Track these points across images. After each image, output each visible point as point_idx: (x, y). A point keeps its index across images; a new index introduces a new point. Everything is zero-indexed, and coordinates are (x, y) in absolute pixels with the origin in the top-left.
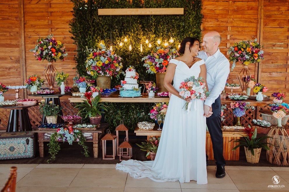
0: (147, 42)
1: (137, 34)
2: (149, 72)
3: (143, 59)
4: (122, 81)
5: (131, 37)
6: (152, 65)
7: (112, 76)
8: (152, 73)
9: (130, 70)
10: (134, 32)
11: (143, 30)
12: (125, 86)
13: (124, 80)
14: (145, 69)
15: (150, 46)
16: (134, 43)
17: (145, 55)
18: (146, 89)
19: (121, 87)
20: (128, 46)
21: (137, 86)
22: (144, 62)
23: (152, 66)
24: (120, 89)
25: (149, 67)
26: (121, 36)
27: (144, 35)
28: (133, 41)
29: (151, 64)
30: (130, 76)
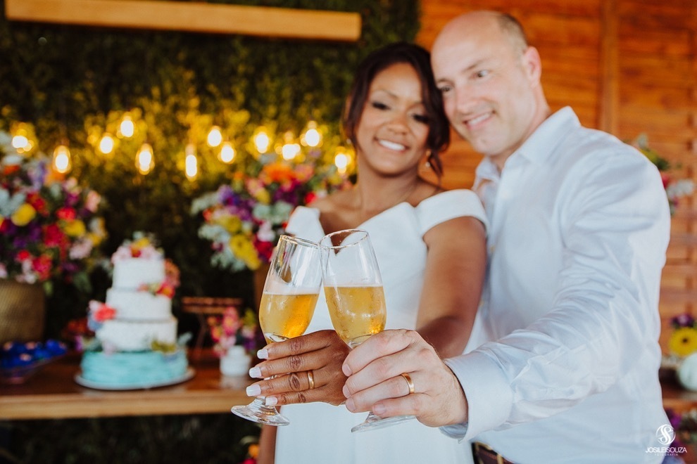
0: (215, 137)
1: (176, 108)
2: (224, 264)
3: (198, 205)
4: (95, 306)
5: (150, 118)
6: (239, 232)
7: (53, 279)
8: (239, 266)
9: (136, 254)
10: (163, 99)
11: (202, 91)
12: (108, 333)
13: (103, 300)
14: (207, 247)
15: (228, 154)
16: (161, 142)
17: (204, 187)
18: (210, 342)
19: (90, 335)
20: (137, 150)
21: (166, 330)
22: (201, 218)
23: (240, 238)
24: (84, 344)
25: (225, 238)
26: (106, 109)
27: (202, 109)
28: (157, 134)
29: (234, 228)
30: (135, 283)
